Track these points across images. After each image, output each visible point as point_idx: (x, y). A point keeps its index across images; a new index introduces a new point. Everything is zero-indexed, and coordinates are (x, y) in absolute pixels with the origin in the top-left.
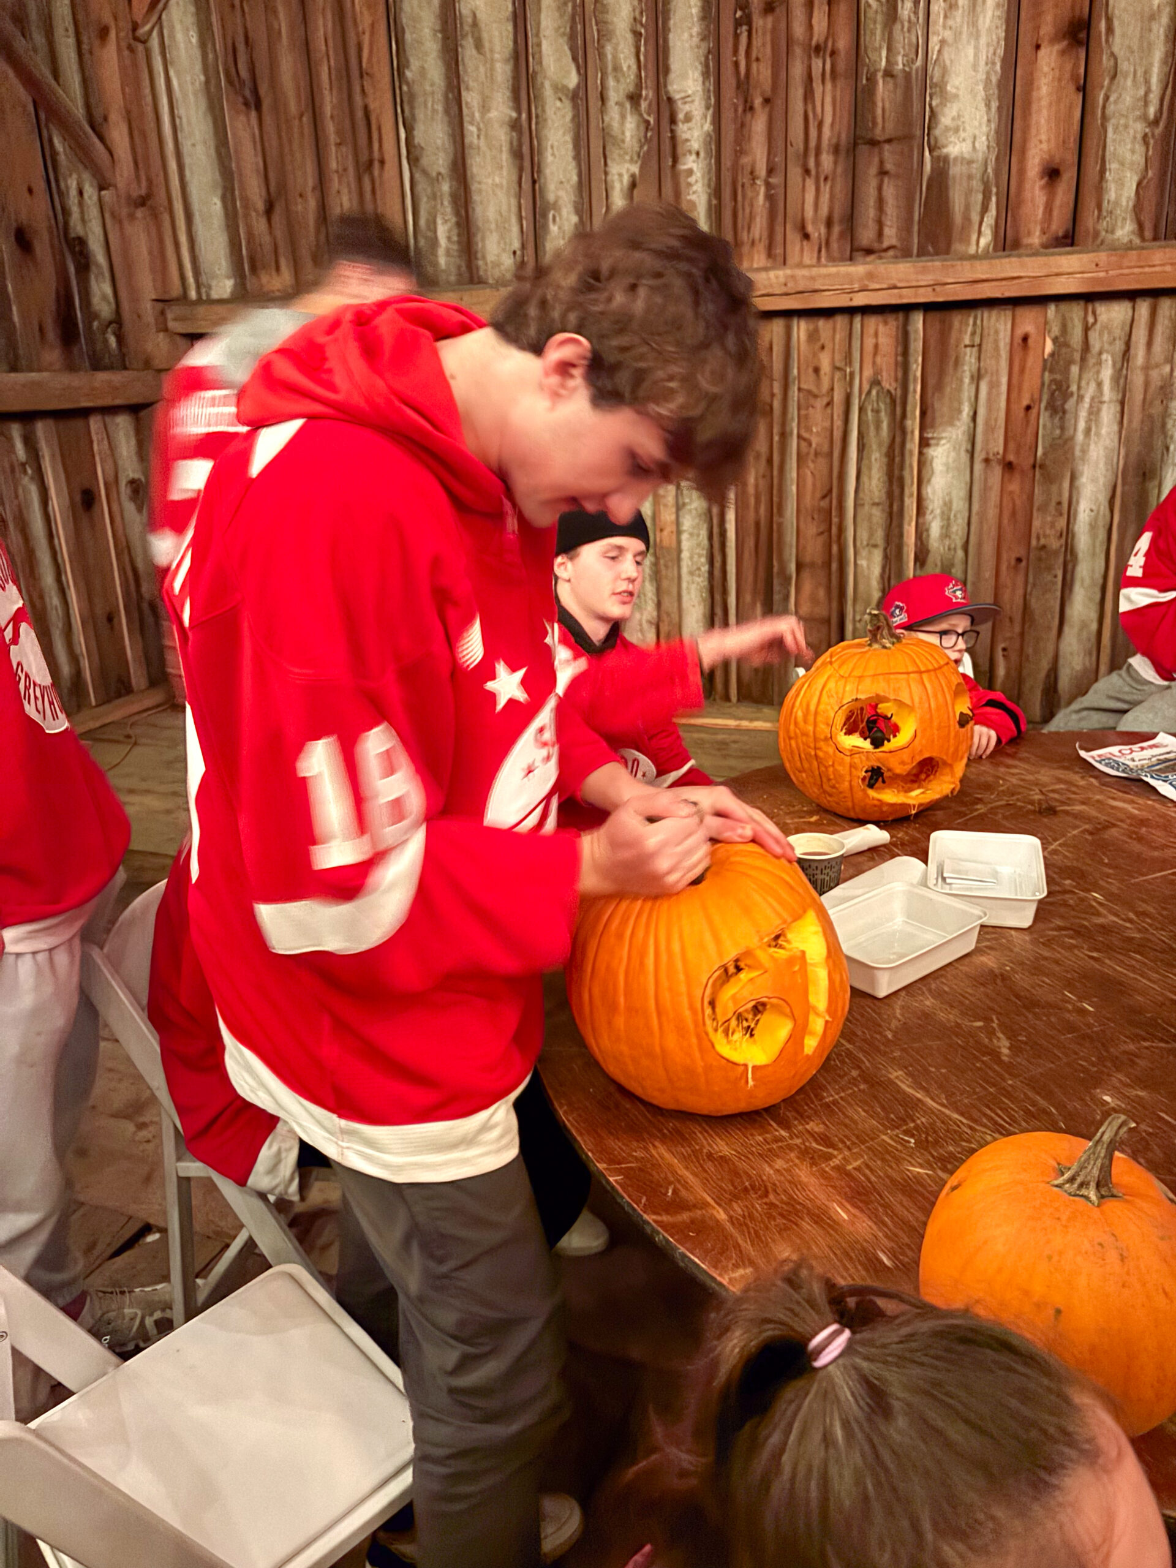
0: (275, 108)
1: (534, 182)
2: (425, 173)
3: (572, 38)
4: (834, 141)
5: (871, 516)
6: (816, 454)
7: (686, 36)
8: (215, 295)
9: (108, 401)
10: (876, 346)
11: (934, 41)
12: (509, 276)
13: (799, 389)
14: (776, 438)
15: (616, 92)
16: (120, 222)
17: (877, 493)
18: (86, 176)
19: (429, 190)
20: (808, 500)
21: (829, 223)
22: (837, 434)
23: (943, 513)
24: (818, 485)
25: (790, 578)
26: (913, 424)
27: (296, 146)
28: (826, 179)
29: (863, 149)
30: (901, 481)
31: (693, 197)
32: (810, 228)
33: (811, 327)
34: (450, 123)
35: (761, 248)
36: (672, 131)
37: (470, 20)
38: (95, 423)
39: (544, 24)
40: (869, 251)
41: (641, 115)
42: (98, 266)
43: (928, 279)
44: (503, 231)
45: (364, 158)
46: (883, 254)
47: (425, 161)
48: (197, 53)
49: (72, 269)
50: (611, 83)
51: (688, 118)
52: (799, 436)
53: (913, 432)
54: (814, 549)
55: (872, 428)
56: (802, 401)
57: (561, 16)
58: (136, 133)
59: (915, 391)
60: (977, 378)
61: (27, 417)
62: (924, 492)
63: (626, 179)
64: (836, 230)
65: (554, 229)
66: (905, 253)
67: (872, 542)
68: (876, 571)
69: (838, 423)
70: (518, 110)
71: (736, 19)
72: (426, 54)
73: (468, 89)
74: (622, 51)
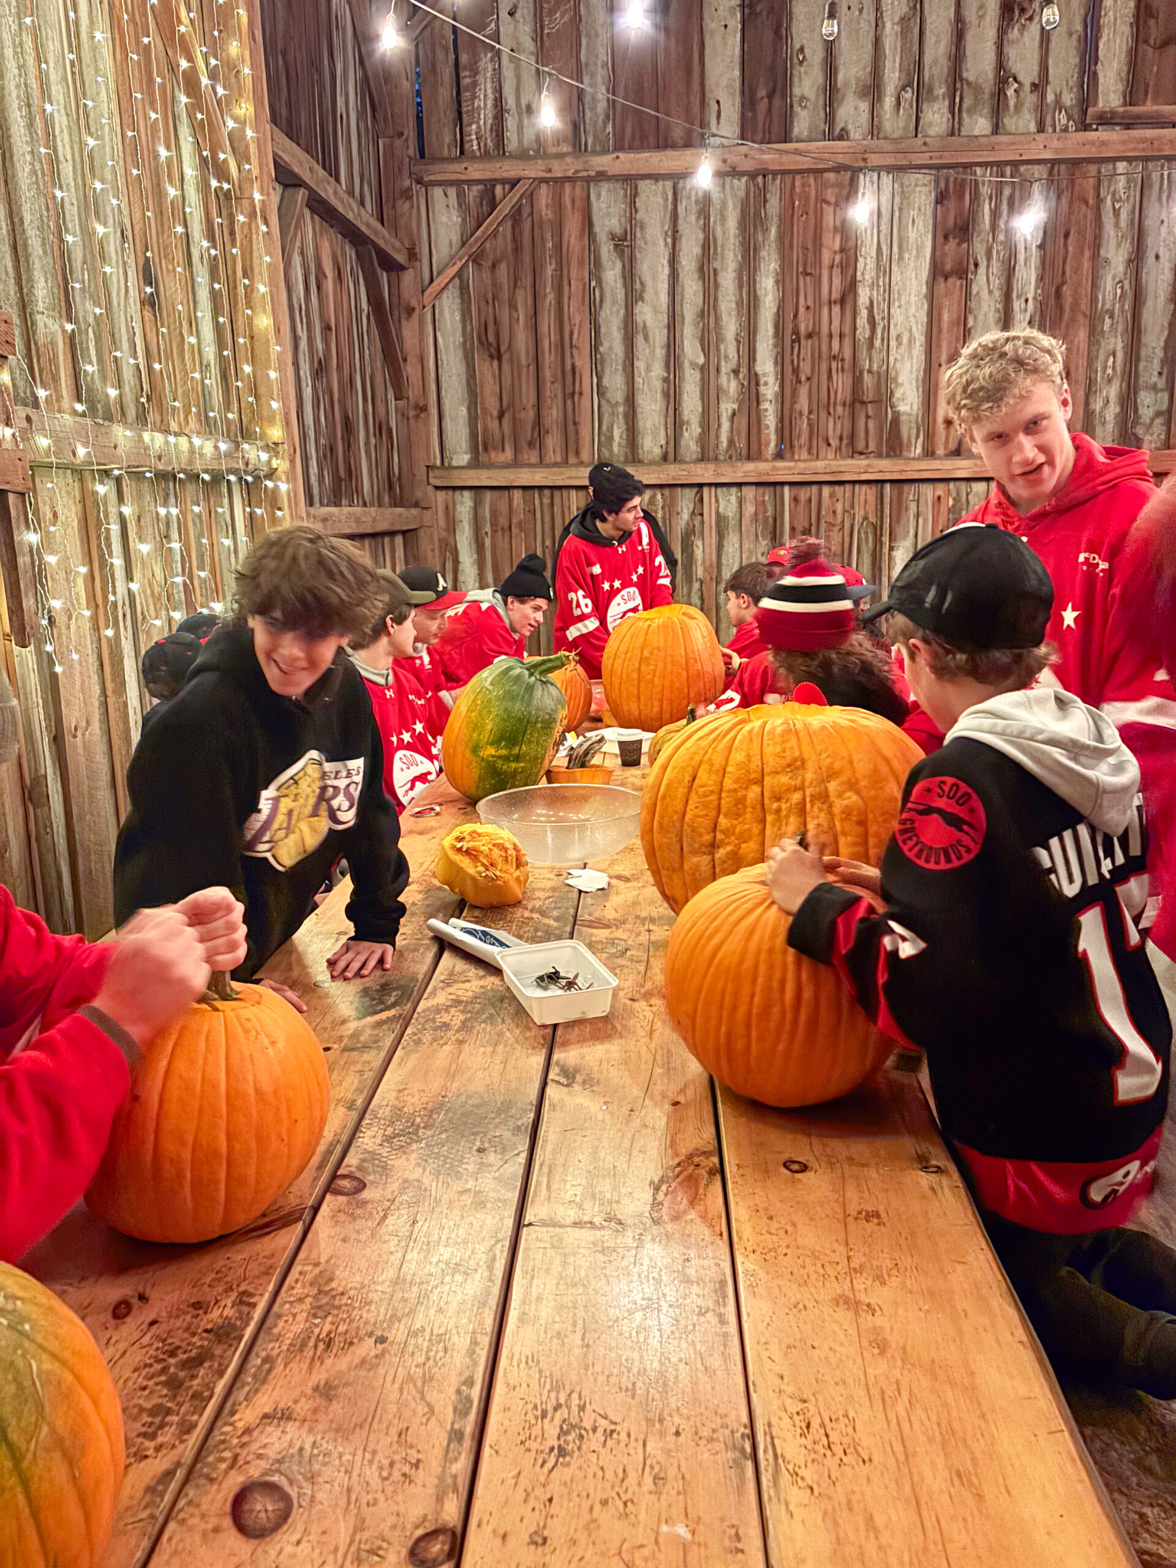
0: (511, 361)
1: (676, 410)
2: (608, 401)
3: (702, 339)
4: (843, 400)
7: (765, 344)
8: (454, 463)
10: (867, 499)
11: (891, 359)
12: (657, 459)
13: (826, 521)
15: (726, 368)
19: (610, 409)
21: (841, 439)
22: (846, 545)
26: (886, 539)
27: (524, 381)
28: (839, 418)
29: (858, 405)
31: (768, 423)
32: (831, 441)
33: (832, 490)
34: (627, 376)
35: (805, 449)
36: (757, 389)
37: (641, 325)
39: (685, 331)
40: (861, 453)
41: (739, 380)
43: (896, 468)
44: (655, 434)
45: (569, 390)
46: (869, 455)
47: (608, 395)
50: (723, 363)
51: (766, 384)
53: (886, 543)
55: (864, 541)
56: (827, 528)
57: (696, 329)
59: (887, 523)
60: (917, 516)
63: (730, 412)
64: (845, 442)
65: (686, 435)
66: (880, 456)
69: (847, 539)
70: (669, 372)
71: (792, 340)
72: (613, 339)
73: (638, 360)
74: (730, 348)
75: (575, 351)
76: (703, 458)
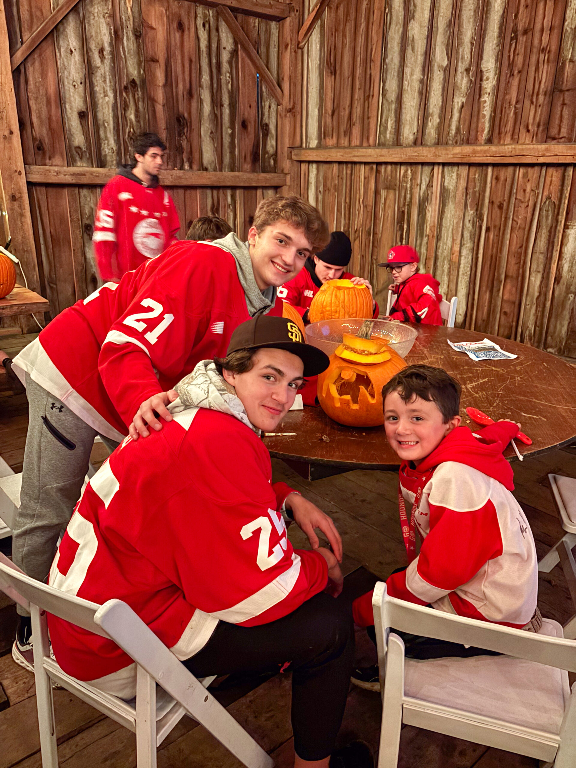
0: (341, 74)
1: (425, 104)
2: (387, 100)
3: (447, 45)
4: (545, 90)
5: (538, 258)
6: (519, 228)
7: (491, 44)
8: (311, 146)
9: (263, 184)
10: (551, 181)
12: (411, 143)
13: (516, 199)
14: (503, 219)
15: (461, 68)
16: (282, 118)
17: (542, 249)
18: (273, 100)
19: (388, 107)
20: (513, 248)
21: (538, 126)
22: (528, 220)
23: (570, 260)
24: (519, 241)
25: (501, 282)
26: (562, 218)
27: (345, 89)
28: (540, 106)
29: (557, 93)
30: (553, 242)
31: (485, 113)
32: (530, 128)
33: (525, 171)
34: (399, 81)
35: (509, 135)
36: (480, 84)
37: (411, 39)
38: (259, 192)
39: (438, 40)
40: (554, 139)
41: (469, 77)
42: (271, 133)
43: (572, 152)
44: (411, 125)
45: (367, 94)
46: (560, 140)
47: (387, 96)
48: (318, 53)
49: (261, 135)
50: (460, 64)
51: (487, 79)
52: (513, 219)
53: (561, 222)
54: (513, 270)
55: (544, 218)
56: (516, 204)
57: (445, 37)
58: (292, 85)
59: (564, 203)
61: (234, 188)
62: (563, 250)
63: (460, 104)
64: (541, 128)
65: (430, 124)
66: (569, 140)
67: (538, 270)
68: (538, 283)
69: (529, 215)
70: (424, 77)
71: (511, 37)
72: (394, 52)
73: (407, 67)
74: (466, 51)
75: (372, 64)
76: (438, 143)
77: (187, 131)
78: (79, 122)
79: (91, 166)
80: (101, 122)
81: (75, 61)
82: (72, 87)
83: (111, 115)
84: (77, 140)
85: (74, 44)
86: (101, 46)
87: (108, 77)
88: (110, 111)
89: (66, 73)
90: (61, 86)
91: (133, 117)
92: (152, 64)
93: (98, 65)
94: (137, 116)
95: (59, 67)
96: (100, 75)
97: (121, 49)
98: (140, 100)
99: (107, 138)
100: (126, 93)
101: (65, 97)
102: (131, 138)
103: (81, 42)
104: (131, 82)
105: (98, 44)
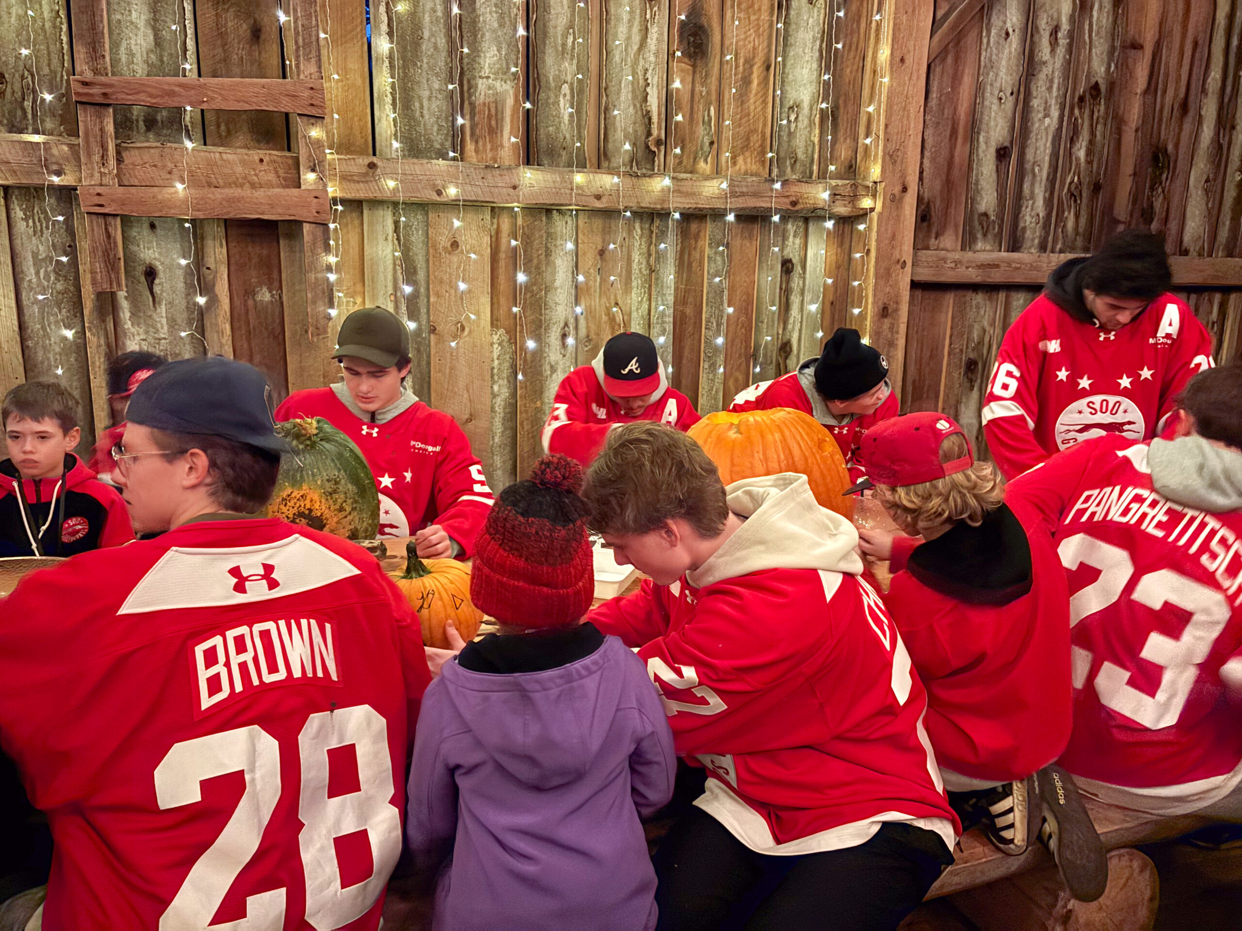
77: (1167, 179)
78: (995, 167)
79: (998, 248)
80: (1028, 166)
81: (1010, 53)
82: (996, 101)
83: (1048, 151)
84: (985, 200)
85: (1014, 19)
86: (1055, 23)
87: (1056, 81)
88: (1049, 144)
89: (991, 74)
90: (978, 101)
91: (1082, 154)
92: (1132, 53)
93: (1044, 59)
94: (1089, 152)
95: (982, 64)
96: (1044, 77)
97: (1087, 27)
98: (1101, 120)
99: (1032, 196)
100: (1080, 108)
101: (981, 122)
102: (1072, 195)
103: (1025, 17)
104: (1091, 88)
105: (1052, 19)
